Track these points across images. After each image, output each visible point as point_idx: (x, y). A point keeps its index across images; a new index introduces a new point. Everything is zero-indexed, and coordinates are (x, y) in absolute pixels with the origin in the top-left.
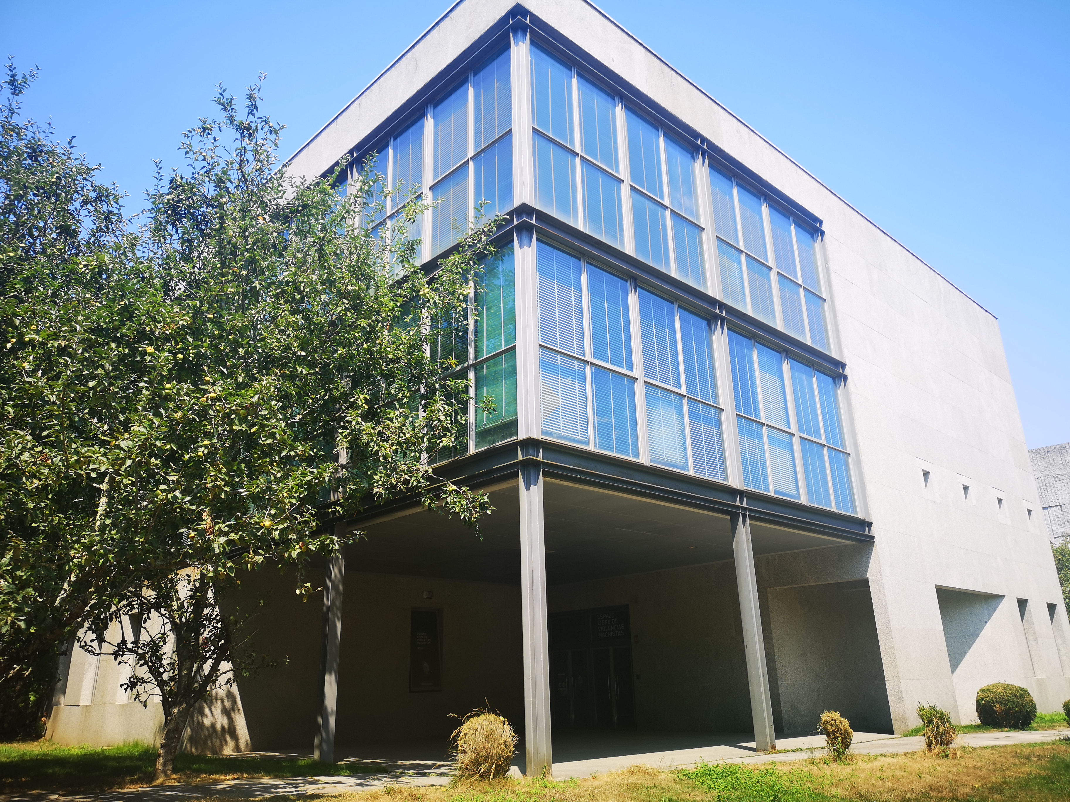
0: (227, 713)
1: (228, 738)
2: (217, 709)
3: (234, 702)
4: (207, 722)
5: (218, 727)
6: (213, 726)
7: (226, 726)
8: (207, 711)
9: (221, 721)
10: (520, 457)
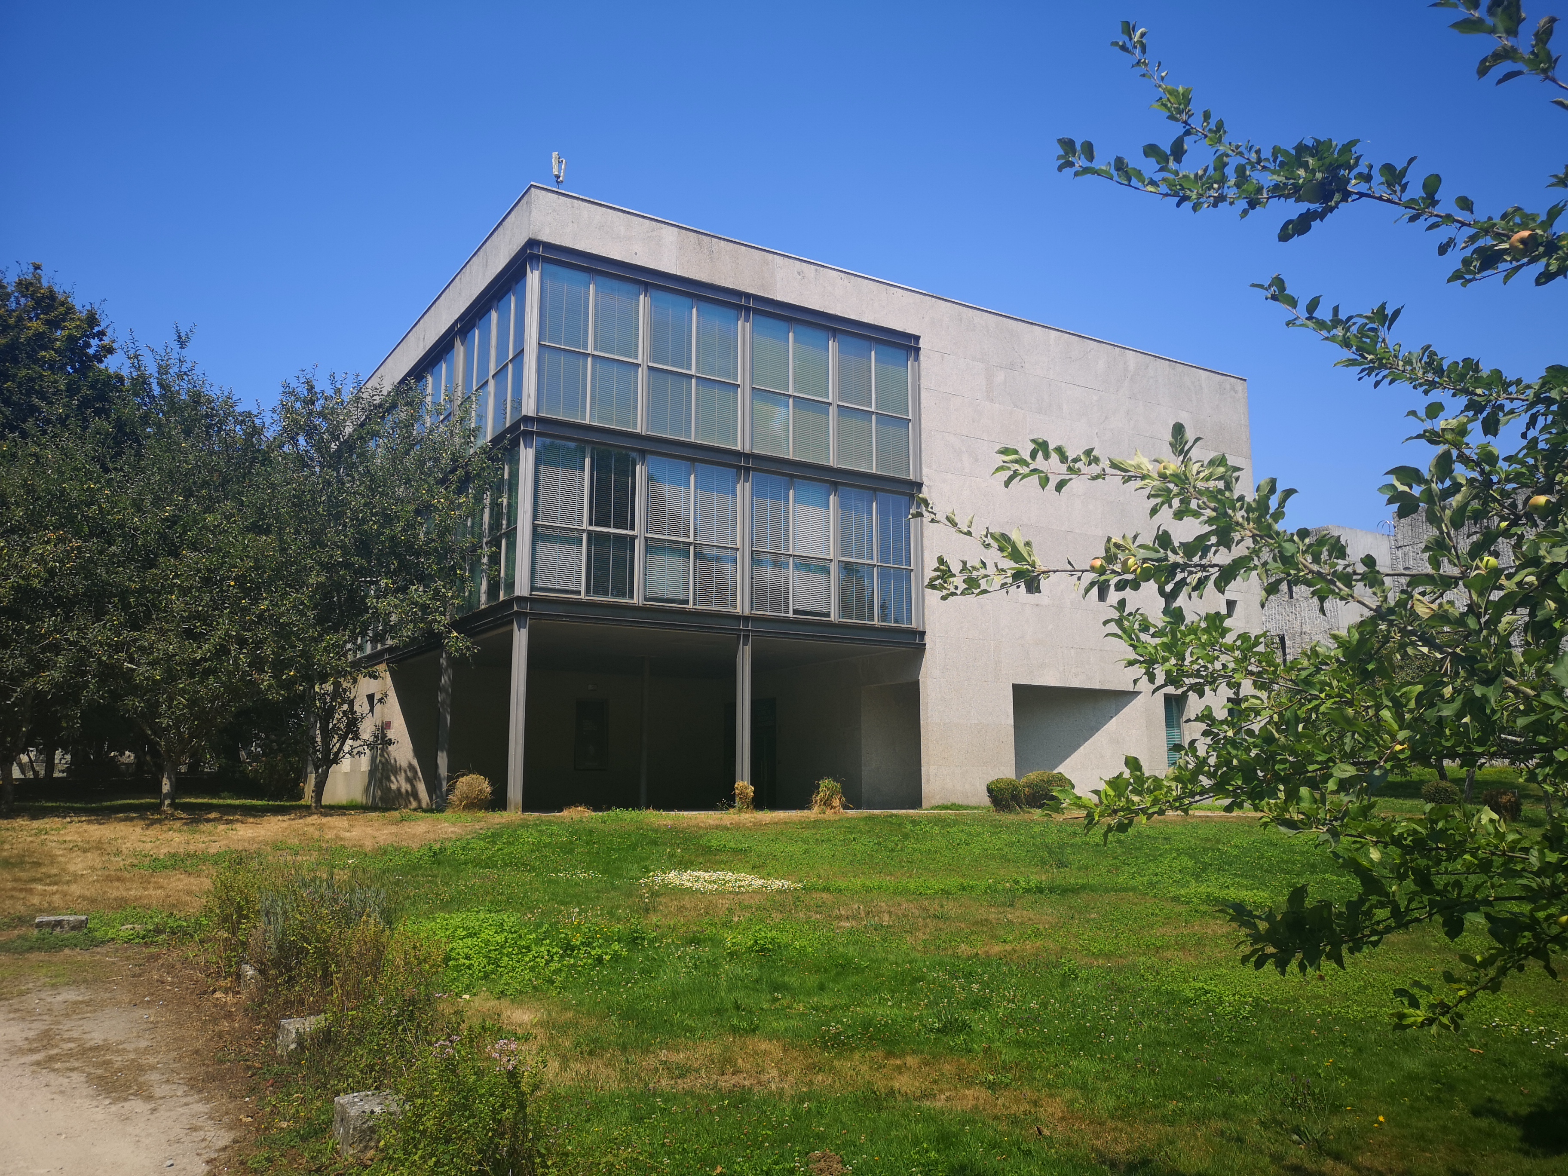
0: (408, 780)
1: (412, 800)
2: (402, 778)
3: (416, 772)
4: (394, 787)
5: (403, 790)
6: (399, 789)
7: (409, 789)
8: (393, 778)
9: (405, 786)
10: (515, 608)
